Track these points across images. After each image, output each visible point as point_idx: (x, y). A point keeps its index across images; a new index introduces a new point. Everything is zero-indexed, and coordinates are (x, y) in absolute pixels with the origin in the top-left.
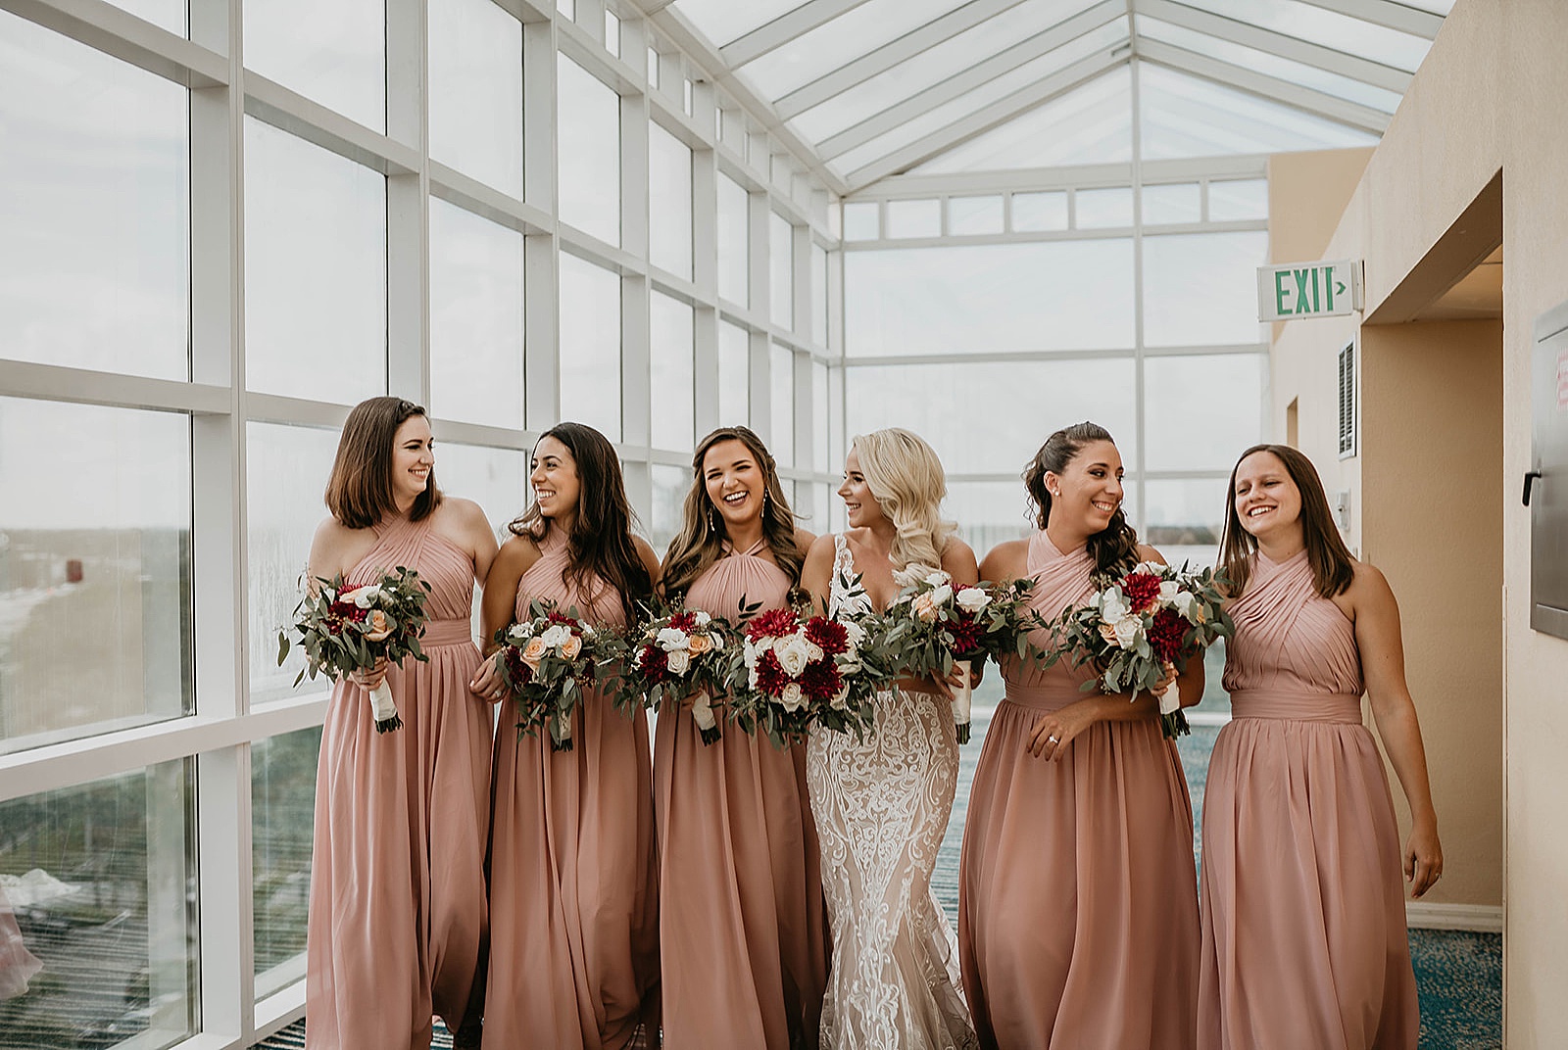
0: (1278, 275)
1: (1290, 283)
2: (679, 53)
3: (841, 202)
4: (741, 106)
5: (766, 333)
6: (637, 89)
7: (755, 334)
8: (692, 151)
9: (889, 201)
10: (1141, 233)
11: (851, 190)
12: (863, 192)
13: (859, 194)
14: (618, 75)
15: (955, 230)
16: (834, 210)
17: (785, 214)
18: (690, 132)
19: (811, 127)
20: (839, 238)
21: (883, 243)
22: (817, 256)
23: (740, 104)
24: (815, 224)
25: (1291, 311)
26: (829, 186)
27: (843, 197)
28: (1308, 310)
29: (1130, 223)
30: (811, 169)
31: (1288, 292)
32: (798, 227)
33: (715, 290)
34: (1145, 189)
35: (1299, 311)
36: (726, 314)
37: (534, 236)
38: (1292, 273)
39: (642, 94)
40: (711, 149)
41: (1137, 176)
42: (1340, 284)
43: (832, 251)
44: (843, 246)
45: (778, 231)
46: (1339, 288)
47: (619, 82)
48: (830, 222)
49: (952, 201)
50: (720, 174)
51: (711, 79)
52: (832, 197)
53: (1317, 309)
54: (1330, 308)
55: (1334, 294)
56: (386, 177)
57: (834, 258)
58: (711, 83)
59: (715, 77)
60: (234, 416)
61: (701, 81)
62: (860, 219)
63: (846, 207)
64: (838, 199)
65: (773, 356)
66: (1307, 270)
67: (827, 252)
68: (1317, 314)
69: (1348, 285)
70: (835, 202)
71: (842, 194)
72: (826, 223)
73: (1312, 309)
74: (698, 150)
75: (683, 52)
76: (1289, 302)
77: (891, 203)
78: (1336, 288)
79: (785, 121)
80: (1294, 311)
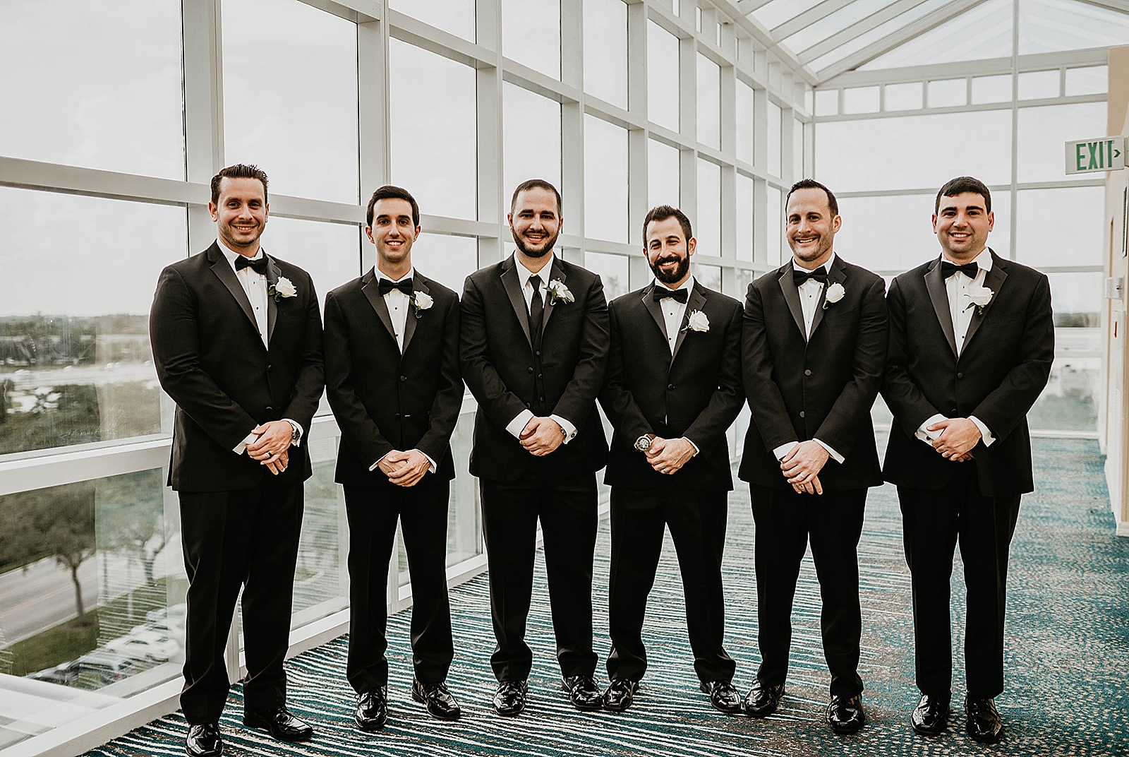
0: (1078, 146)
1: (1085, 151)
2: (714, 8)
3: (813, 90)
4: (750, 36)
5: (765, 180)
6: (689, 35)
7: (757, 180)
8: (720, 67)
9: (845, 89)
10: (1016, 105)
11: (820, 81)
12: (828, 83)
13: (825, 84)
14: (679, 28)
15: (889, 107)
16: (808, 95)
17: (777, 101)
18: (719, 56)
19: (793, 45)
20: (812, 114)
21: (841, 117)
22: (797, 126)
23: (751, 35)
24: (796, 107)
25: (1085, 168)
26: (806, 80)
27: (815, 87)
28: (1096, 167)
29: (1010, 99)
30: (794, 71)
31: (1083, 157)
32: (785, 109)
33: (734, 155)
34: (1020, 74)
35: (1090, 168)
36: (741, 169)
37: (634, 131)
38: (1087, 145)
39: (693, 38)
40: (732, 66)
41: (1015, 66)
42: (1116, 150)
43: (807, 123)
44: (813, 120)
45: (773, 112)
46: (1116, 153)
47: (679, 32)
48: (806, 104)
49: (887, 87)
50: (737, 79)
51: (733, 21)
52: (807, 87)
53: (1102, 167)
54: (1110, 166)
55: (1113, 156)
56: (561, 104)
57: (808, 128)
58: (732, 23)
59: (735, 20)
60: (499, 239)
61: (726, 23)
62: (826, 102)
63: (817, 93)
64: (811, 88)
65: (769, 194)
66: (1096, 143)
67: (803, 124)
68: (1102, 169)
69: (1121, 150)
70: (809, 90)
71: (813, 85)
72: (803, 106)
73: (1099, 166)
74: (724, 67)
75: (716, 7)
76: (1085, 162)
77: (846, 90)
78: (1114, 153)
79: (778, 42)
80: (1087, 168)
